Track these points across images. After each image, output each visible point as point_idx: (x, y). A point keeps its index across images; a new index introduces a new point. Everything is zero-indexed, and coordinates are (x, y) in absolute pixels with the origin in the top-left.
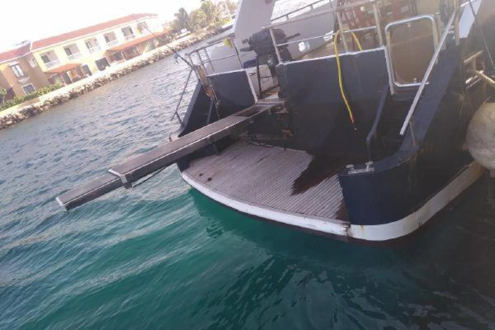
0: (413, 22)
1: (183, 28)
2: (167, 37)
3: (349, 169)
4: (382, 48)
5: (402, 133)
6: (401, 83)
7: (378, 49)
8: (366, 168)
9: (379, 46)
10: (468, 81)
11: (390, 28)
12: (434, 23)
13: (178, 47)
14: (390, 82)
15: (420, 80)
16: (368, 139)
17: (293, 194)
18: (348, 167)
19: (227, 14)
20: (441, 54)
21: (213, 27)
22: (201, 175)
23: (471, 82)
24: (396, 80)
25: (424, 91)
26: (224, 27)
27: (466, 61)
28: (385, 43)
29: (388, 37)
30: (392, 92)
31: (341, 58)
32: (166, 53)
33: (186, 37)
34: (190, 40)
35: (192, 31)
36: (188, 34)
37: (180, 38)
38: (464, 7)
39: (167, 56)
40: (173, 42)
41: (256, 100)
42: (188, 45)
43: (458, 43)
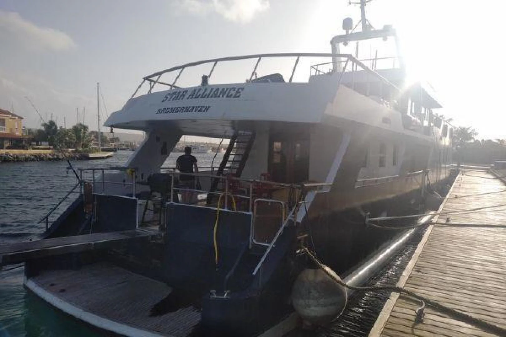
0: (272, 202)
1: (46, 141)
2: (24, 143)
3: (211, 294)
4: (251, 213)
5: (254, 273)
6: (257, 241)
7: (248, 213)
8: (224, 295)
9: (248, 211)
10: (298, 251)
11: (258, 202)
12: (284, 207)
13: (32, 157)
14: (250, 239)
15: (269, 242)
16: (227, 276)
17: (151, 316)
18: (211, 291)
19: (97, 145)
20: (285, 228)
21: (79, 152)
22: (52, 285)
23: (300, 253)
24: (254, 239)
25: (271, 250)
26: (91, 155)
27: (299, 238)
28: (253, 211)
29: (255, 207)
30: (250, 246)
31: (221, 211)
32: (14, 158)
33: (44, 150)
34: (50, 154)
35: (55, 147)
36: (49, 149)
37: (38, 149)
38: (301, 204)
39: (14, 161)
40: (29, 151)
41: (137, 226)
42: (45, 159)
43: (295, 224)
